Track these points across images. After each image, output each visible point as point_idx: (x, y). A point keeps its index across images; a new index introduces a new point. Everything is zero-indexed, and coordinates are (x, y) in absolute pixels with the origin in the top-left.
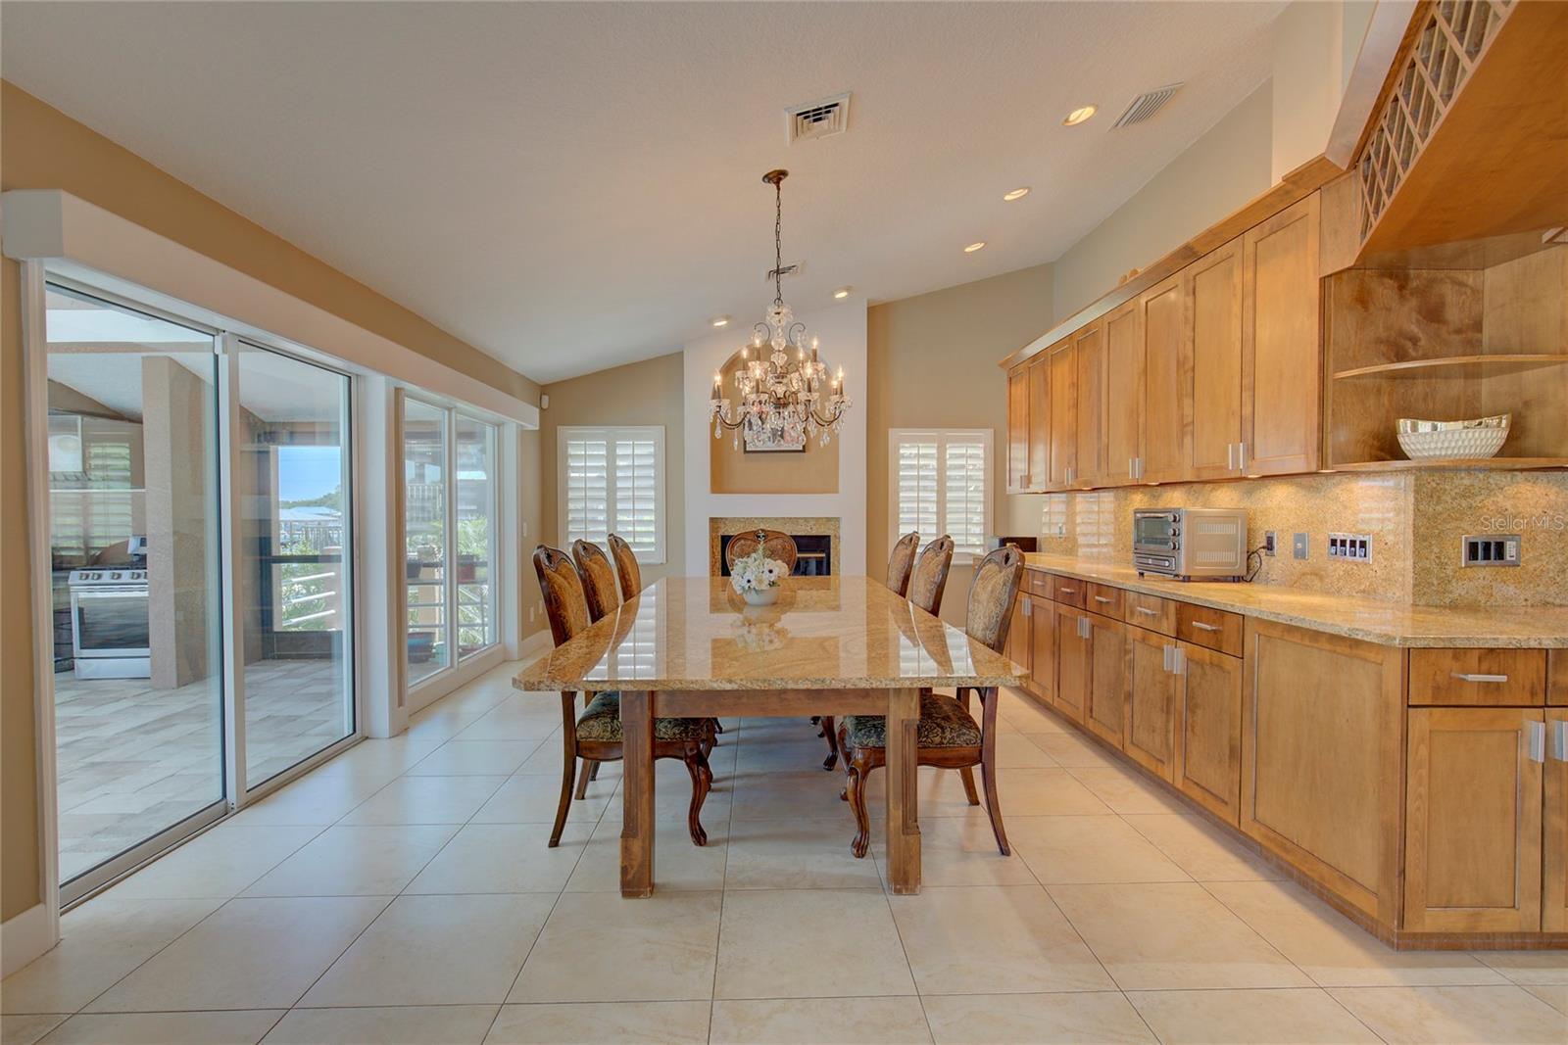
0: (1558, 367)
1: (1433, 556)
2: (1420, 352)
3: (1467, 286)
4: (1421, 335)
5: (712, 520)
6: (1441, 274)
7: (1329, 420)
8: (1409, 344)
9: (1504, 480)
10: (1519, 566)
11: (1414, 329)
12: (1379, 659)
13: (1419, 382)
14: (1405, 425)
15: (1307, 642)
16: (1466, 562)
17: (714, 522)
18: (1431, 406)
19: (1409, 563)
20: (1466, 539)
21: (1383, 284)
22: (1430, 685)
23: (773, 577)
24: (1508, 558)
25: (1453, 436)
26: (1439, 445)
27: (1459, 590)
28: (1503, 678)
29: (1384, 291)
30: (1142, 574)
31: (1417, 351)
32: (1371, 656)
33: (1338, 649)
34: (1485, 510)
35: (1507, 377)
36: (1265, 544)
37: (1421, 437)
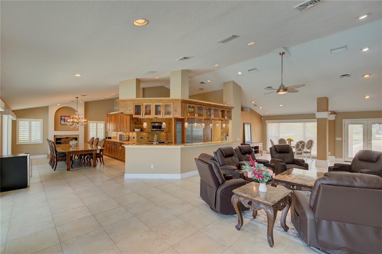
5: (55, 135)
7: (130, 128)
11: (136, 122)
19: (136, 139)
23: (76, 143)
26: (137, 130)
29: (134, 119)
30: (119, 141)
34: (141, 135)
36: (130, 137)
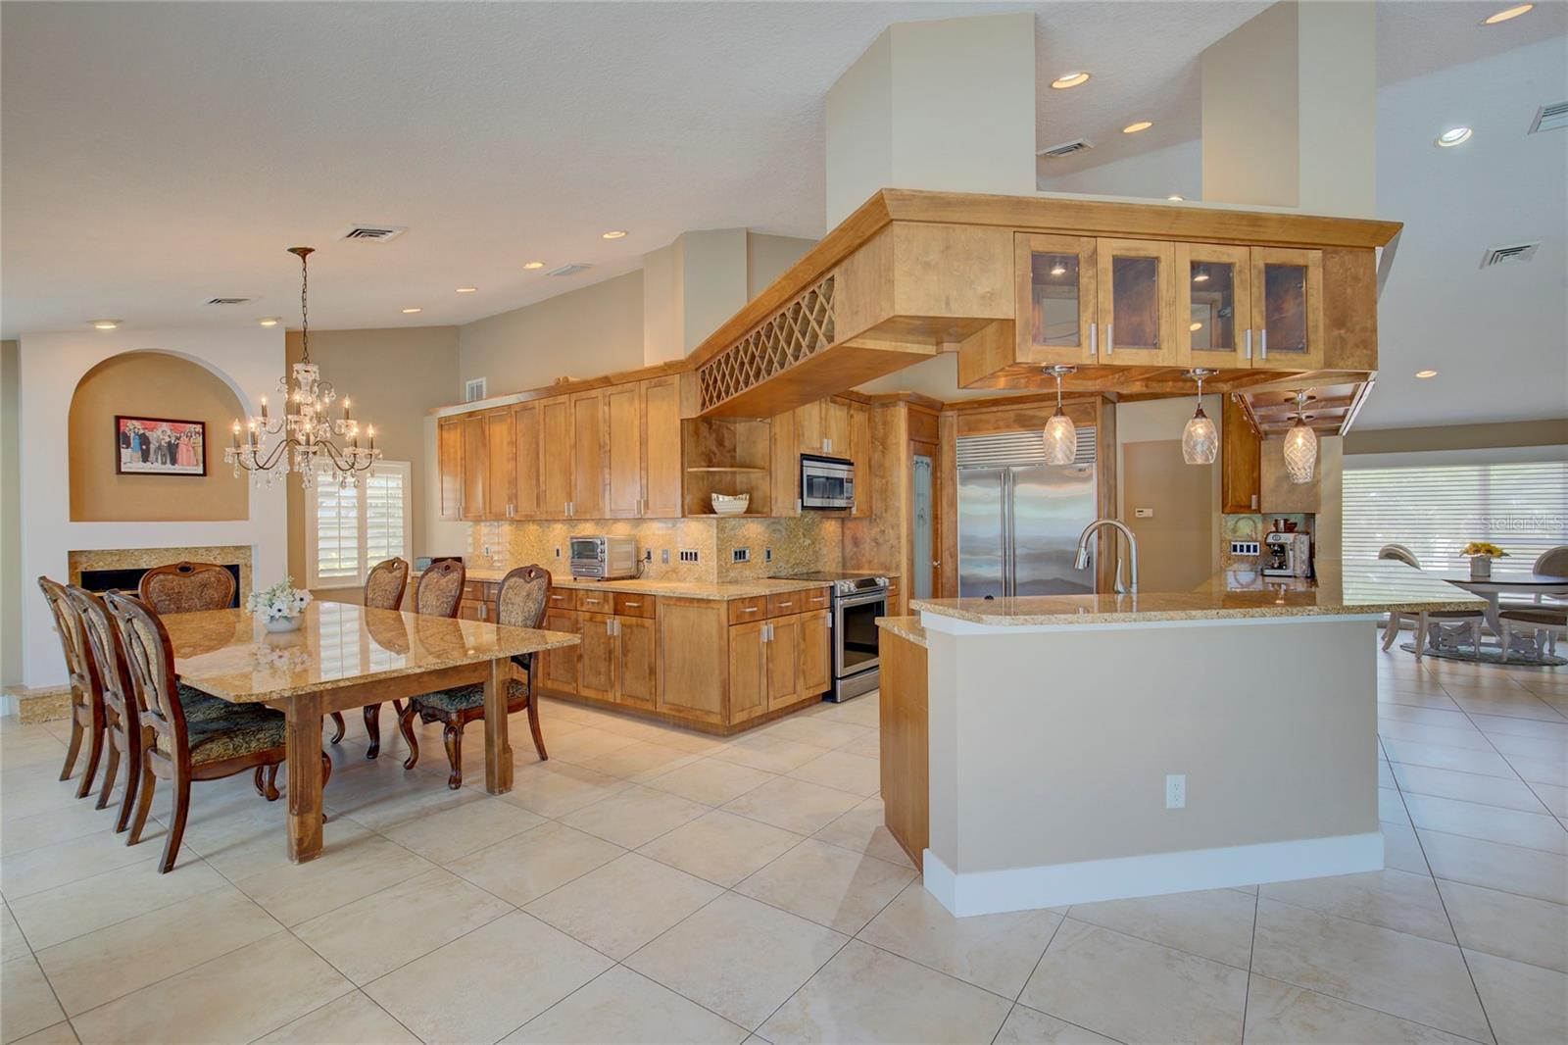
0: (762, 475)
1: (723, 559)
2: (716, 463)
3: (731, 430)
4: (717, 454)
5: (71, 554)
6: (723, 423)
7: (686, 492)
8: (713, 458)
9: (746, 521)
10: (750, 560)
11: (714, 448)
12: (718, 606)
13: (717, 477)
14: (714, 496)
15: (687, 604)
16: (734, 561)
17: (72, 555)
18: (722, 489)
19: (716, 563)
20: (733, 549)
21: (704, 426)
22: (736, 615)
24: (747, 557)
25: (731, 503)
27: (732, 574)
28: (755, 609)
29: (704, 429)
30: (575, 579)
32: (715, 606)
33: (702, 605)
36: (646, 556)
37: (722, 503)
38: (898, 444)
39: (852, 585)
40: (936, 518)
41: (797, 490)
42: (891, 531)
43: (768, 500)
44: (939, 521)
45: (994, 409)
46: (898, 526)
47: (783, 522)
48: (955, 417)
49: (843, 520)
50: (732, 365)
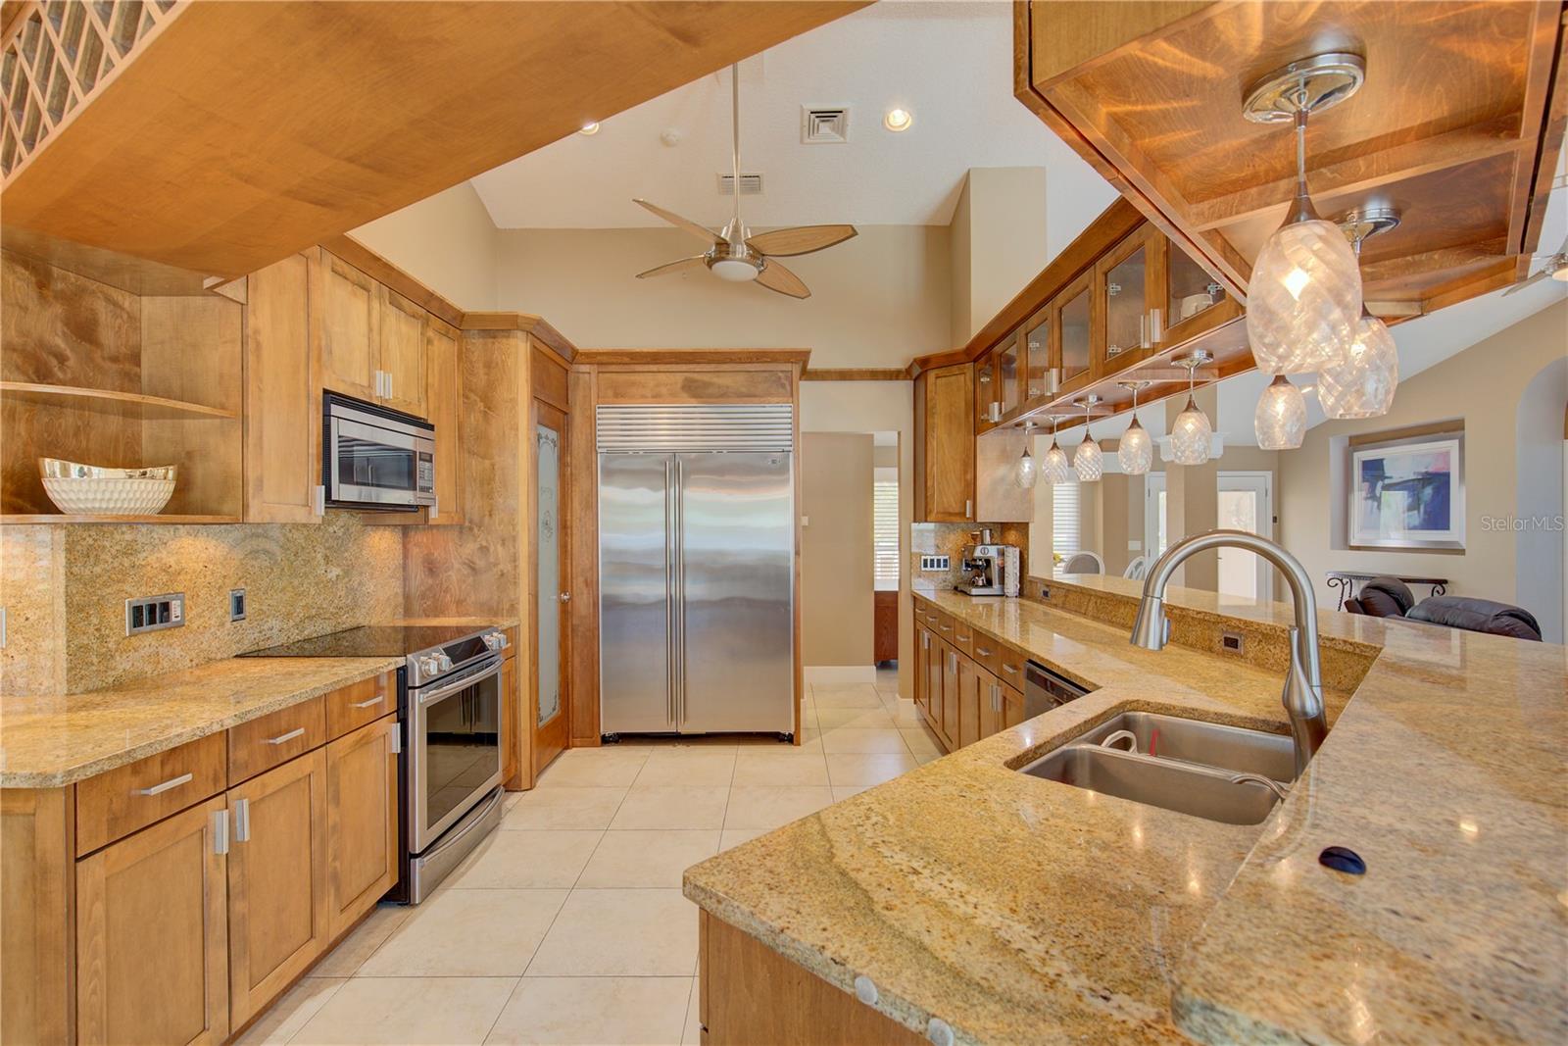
0: (218, 421)
1: (92, 629)
2: (69, 375)
3: (123, 309)
4: (68, 352)
6: (93, 286)
8: (54, 362)
9: (166, 533)
10: (184, 625)
11: (60, 342)
12: (30, 807)
13: (68, 411)
14: (51, 466)
16: (130, 631)
18: (84, 443)
19: (61, 643)
20: (129, 602)
21: (15, 272)
22: (104, 819)
24: (174, 619)
25: (115, 485)
26: (99, 496)
27: (122, 665)
28: (186, 777)
31: (64, 372)
34: (149, 568)
35: (169, 422)
37: (75, 484)
38: (514, 401)
39: (445, 659)
40: (564, 527)
41: (315, 467)
42: (500, 548)
43: (237, 486)
44: (569, 531)
45: (654, 368)
46: (514, 539)
47: (276, 533)
48: (593, 375)
49: (405, 530)
50: (93, 31)
